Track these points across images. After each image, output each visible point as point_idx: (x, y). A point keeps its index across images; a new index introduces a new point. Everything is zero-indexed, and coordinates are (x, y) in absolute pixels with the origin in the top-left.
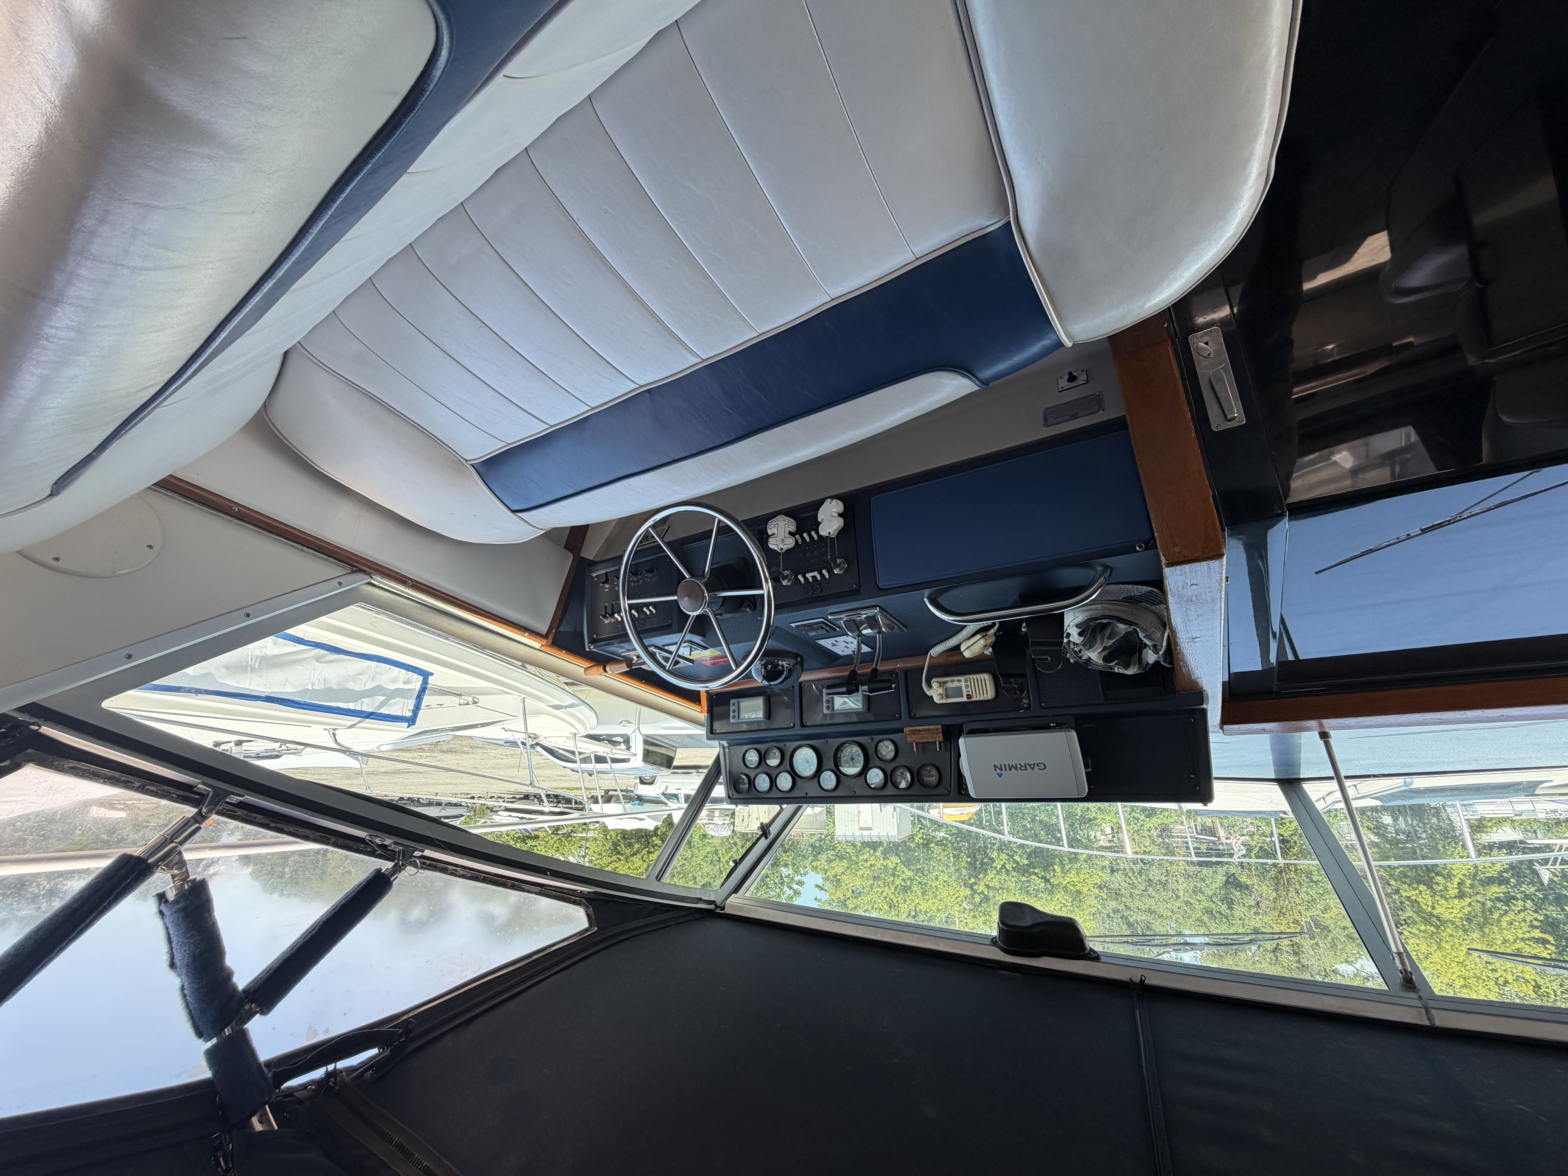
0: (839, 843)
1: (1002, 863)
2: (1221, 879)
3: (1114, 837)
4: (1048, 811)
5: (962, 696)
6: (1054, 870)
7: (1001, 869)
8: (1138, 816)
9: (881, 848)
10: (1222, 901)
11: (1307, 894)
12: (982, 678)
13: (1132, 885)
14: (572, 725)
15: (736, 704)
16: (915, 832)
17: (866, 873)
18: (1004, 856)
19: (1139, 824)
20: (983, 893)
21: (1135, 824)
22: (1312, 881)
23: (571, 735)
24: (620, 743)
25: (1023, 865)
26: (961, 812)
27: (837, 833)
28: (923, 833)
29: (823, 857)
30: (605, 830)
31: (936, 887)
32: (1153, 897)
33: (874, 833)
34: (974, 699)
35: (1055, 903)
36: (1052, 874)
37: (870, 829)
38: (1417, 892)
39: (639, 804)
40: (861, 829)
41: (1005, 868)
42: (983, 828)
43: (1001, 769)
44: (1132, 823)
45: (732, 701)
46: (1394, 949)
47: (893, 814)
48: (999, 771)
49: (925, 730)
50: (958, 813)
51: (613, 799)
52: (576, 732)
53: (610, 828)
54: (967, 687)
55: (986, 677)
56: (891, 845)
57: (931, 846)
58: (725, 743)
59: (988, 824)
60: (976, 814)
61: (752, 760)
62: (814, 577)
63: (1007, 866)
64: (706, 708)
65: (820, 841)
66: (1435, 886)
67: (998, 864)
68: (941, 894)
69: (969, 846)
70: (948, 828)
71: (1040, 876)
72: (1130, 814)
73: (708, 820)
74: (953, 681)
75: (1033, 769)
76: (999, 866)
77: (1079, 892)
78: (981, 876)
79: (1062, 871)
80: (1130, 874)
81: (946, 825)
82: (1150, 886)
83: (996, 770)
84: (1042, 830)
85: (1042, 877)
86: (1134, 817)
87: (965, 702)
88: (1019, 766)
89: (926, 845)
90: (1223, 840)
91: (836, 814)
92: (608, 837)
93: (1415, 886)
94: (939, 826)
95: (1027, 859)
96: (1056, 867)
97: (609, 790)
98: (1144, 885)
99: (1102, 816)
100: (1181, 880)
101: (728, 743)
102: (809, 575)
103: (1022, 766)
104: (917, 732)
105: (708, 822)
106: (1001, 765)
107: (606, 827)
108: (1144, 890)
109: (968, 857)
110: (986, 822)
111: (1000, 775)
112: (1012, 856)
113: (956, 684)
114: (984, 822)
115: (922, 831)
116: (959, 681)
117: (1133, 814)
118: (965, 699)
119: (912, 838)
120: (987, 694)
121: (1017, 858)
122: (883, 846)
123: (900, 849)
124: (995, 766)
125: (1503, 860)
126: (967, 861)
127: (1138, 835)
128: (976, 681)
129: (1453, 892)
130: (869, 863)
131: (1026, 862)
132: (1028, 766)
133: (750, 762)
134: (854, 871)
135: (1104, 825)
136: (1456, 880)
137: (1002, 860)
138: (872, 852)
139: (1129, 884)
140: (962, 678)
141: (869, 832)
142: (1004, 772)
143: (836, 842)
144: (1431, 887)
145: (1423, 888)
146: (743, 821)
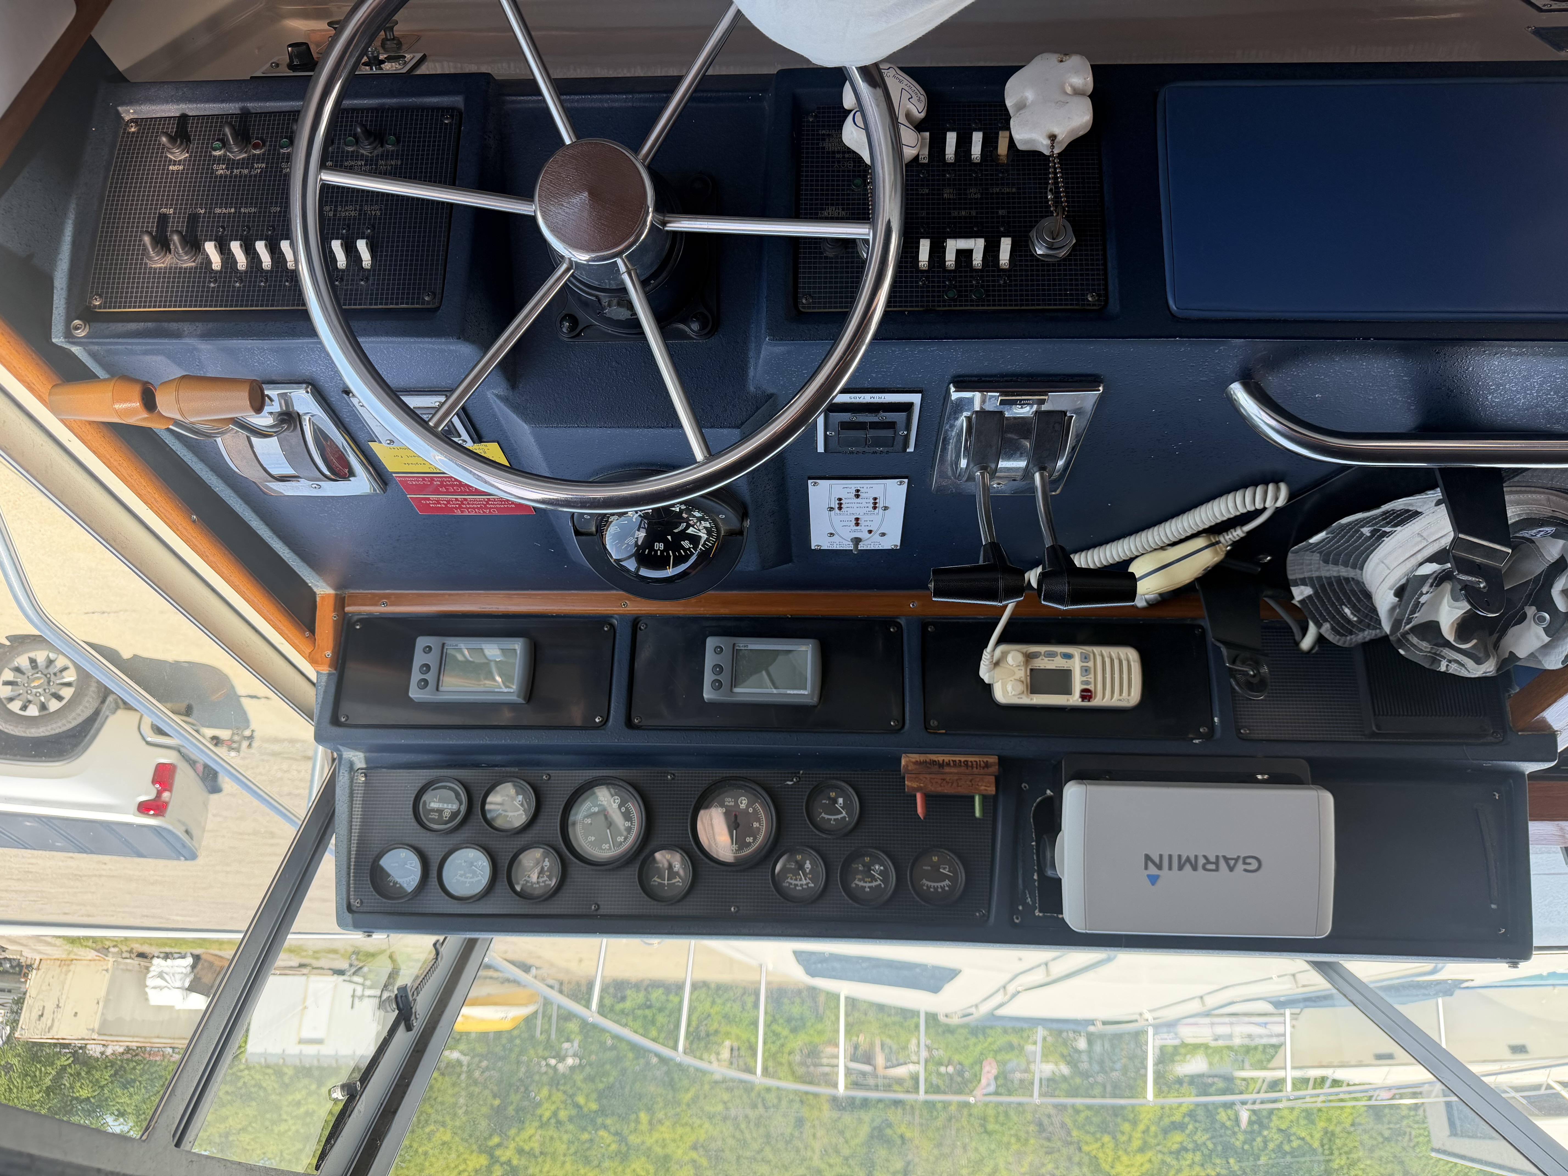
0: (248, 1068)
1: (553, 1108)
2: (865, 1131)
5: (1068, 691)
6: (637, 1121)
11: (976, 1150)
12: (1123, 657)
15: (436, 652)
17: (294, 1128)
18: (558, 1096)
20: (509, 1162)
21: (774, 1043)
22: (986, 1132)
26: (502, 1015)
27: (249, 1048)
31: (426, 1154)
33: (326, 1050)
34: (1097, 702)
36: (633, 1125)
37: (321, 1041)
38: (1099, 1144)
40: (301, 1042)
43: (1159, 867)
45: (422, 642)
48: (1153, 870)
49: (956, 764)
50: (497, 1015)
54: (1085, 671)
55: (1130, 655)
58: (358, 759)
60: (528, 1020)
61: (440, 811)
62: (964, 255)
63: (561, 1113)
64: (329, 653)
66: (1119, 1136)
67: (546, 1110)
68: (431, 1165)
71: (613, 1130)
74: (1051, 655)
75: (1231, 869)
76: (547, 1114)
77: (667, 1158)
78: (512, 1132)
79: (650, 1123)
80: (743, 1126)
81: (469, 1038)
82: (768, 1143)
83: (1146, 868)
85: (617, 1134)
87: (1074, 710)
88: (1202, 861)
90: (881, 1071)
93: (1098, 1135)
100: (820, 1133)
101: (367, 760)
102: (953, 246)
103: (1209, 862)
104: (936, 768)
106: (1161, 856)
109: (495, 1096)
111: (1153, 879)
112: (572, 1096)
113: (1058, 663)
116: (1068, 656)
118: (1074, 699)
120: (1129, 694)
121: (581, 1100)
124: (1148, 858)
125: (1190, 1099)
126: (492, 1106)
128: (1107, 661)
129: (1136, 1143)
130: (302, 1110)
131: (594, 1106)
132: (1222, 863)
133: (435, 816)
134: (267, 1123)
136: (1141, 1127)
137: (554, 1103)
138: (314, 1087)
140: (1075, 651)
141: (316, 1047)
142: (1165, 872)
143: (243, 1067)
144: (1114, 1138)
145: (1106, 1138)
146: (39, 1020)
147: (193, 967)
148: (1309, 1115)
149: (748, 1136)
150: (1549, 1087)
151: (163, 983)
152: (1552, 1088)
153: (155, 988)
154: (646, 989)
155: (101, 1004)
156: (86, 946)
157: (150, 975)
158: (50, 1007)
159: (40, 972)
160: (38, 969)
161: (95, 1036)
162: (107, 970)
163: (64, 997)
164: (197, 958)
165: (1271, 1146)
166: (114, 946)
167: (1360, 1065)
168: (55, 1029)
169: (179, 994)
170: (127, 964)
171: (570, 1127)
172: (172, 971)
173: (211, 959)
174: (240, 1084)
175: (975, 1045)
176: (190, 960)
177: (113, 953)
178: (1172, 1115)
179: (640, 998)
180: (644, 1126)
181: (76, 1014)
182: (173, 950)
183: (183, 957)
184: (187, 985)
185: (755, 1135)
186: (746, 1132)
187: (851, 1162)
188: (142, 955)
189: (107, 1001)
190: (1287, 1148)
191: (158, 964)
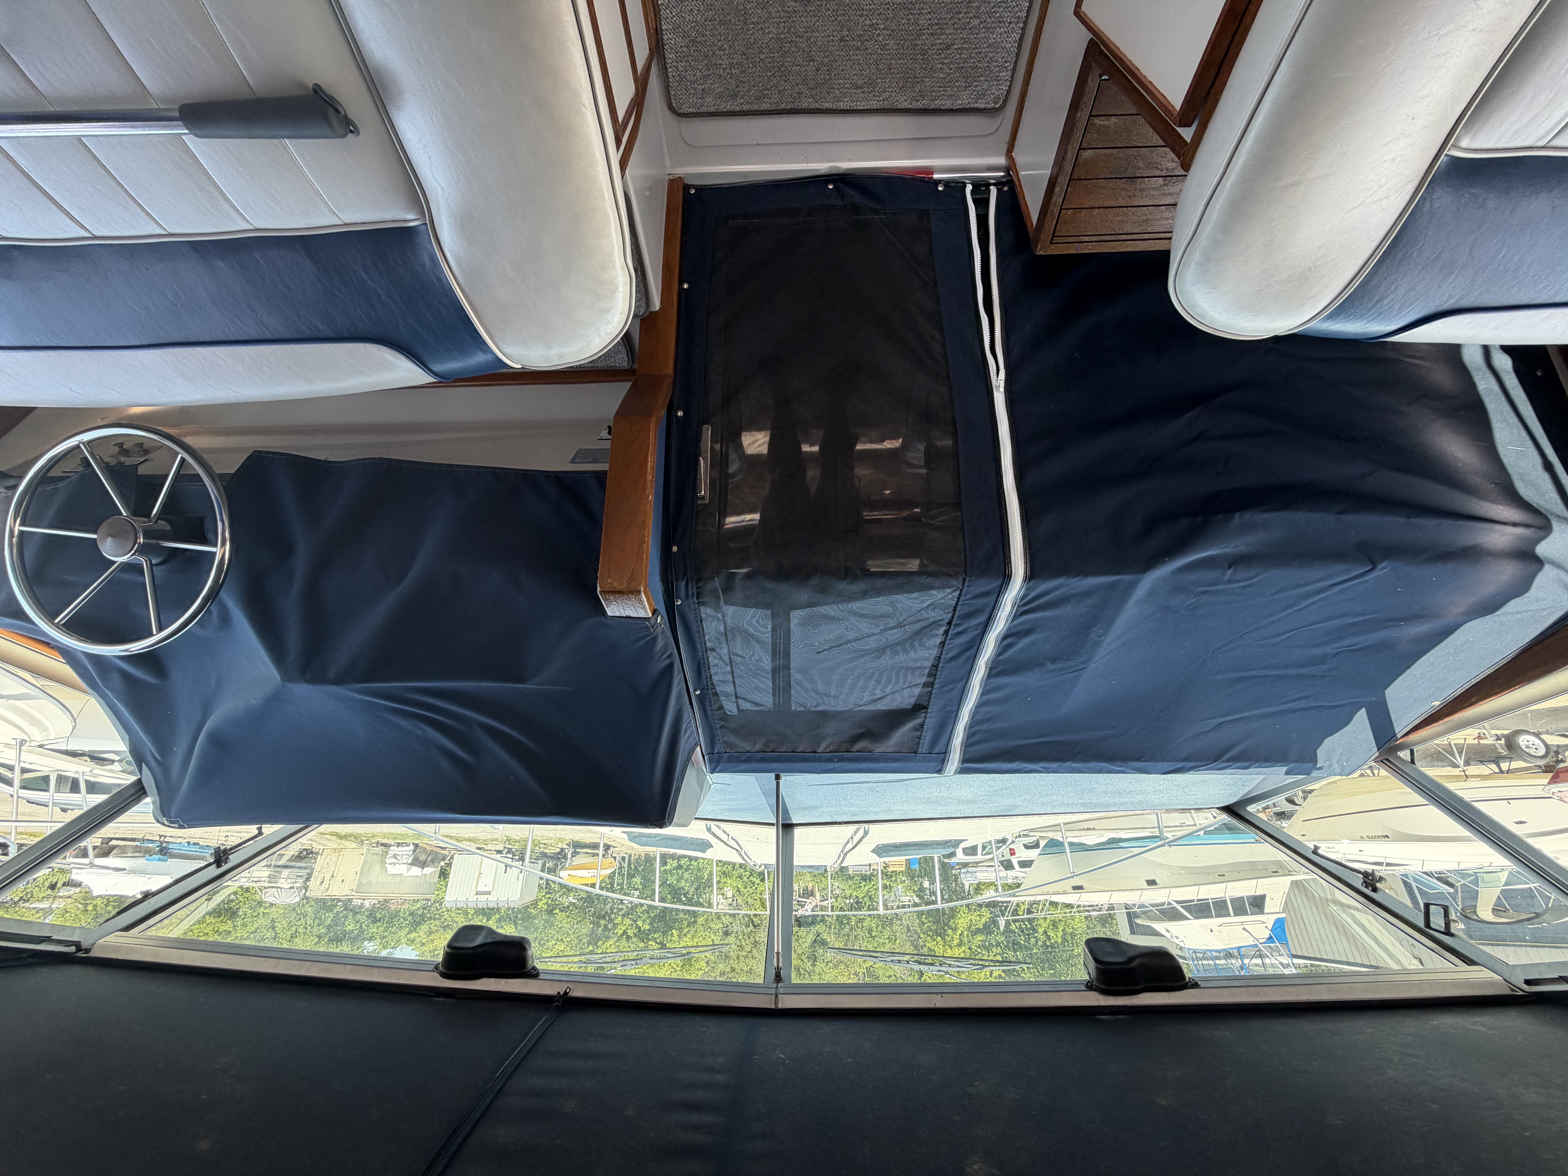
0: (447, 910)
1: (624, 928)
2: (811, 937)
3: (733, 900)
4: (678, 874)
6: (672, 935)
7: (622, 935)
8: (755, 880)
9: (497, 916)
10: (808, 958)
13: (741, 947)
14: (18, 727)
16: (540, 897)
18: (627, 921)
19: (754, 888)
21: (751, 887)
22: (872, 937)
23: (14, 742)
24: (113, 761)
25: (645, 930)
26: (593, 875)
27: (447, 898)
28: (549, 898)
29: (425, 927)
30: (88, 896)
32: (756, 958)
33: (493, 898)
35: (667, 968)
36: (669, 938)
37: (489, 893)
38: (935, 942)
39: (159, 860)
40: (478, 894)
41: (627, 933)
42: (613, 892)
44: (749, 887)
46: (776, 951)
47: (518, 876)
50: (590, 875)
51: (114, 852)
52: (25, 738)
53: (95, 894)
56: (510, 912)
57: (554, 912)
59: (619, 887)
60: (609, 877)
63: (629, 931)
65: (425, 909)
67: (620, 929)
69: (595, 912)
70: (577, 892)
71: (658, 941)
72: (748, 878)
73: (269, 882)
76: (621, 932)
78: (601, 943)
79: (679, 936)
81: (576, 889)
84: (670, 893)
86: (751, 881)
89: (550, 912)
91: (450, 876)
92: (90, 908)
93: (935, 937)
94: (568, 890)
95: (650, 924)
96: (674, 931)
97: (111, 839)
98: (750, 946)
99: (725, 880)
105: (266, 885)
107: (89, 892)
108: (749, 952)
109: (590, 923)
110: (618, 885)
112: (635, 921)
114: (615, 886)
115: (548, 896)
117: (751, 878)
119: (534, 904)
121: (640, 923)
122: (499, 914)
123: (519, 916)
126: (589, 928)
127: (751, 897)
129: (956, 942)
131: (647, 927)
135: (726, 889)
136: (959, 932)
137: (625, 925)
139: (738, 946)
141: (486, 896)
143: (444, 909)
144: (943, 939)
145: (939, 939)
146: (321, 885)
147: (414, 851)
148: (1055, 924)
149: (744, 944)
150: (1169, 904)
151: (396, 861)
152: (1171, 904)
153: (391, 864)
154: (678, 859)
155: (358, 874)
156: (350, 841)
157: (388, 857)
158: (328, 877)
159: (323, 856)
160: (322, 855)
161: (354, 893)
162: (362, 854)
163: (336, 871)
164: (416, 845)
165: (1040, 943)
166: (367, 840)
167: (1064, 893)
168: (330, 889)
169: (405, 867)
170: (375, 850)
171: (635, 940)
172: (401, 853)
173: (425, 846)
174: (442, 920)
175: (865, 886)
176: (412, 847)
177: (366, 844)
178: (977, 925)
179: (675, 864)
180: (676, 938)
181: (343, 881)
182: (400, 841)
183: (408, 845)
184: (410, 861)
185: (747, 942)
186: (743, 941)
187: (803, 957)
188: (383, 845)
189: (362, 872)
190: (1048, 943)
191: (393, 850)
